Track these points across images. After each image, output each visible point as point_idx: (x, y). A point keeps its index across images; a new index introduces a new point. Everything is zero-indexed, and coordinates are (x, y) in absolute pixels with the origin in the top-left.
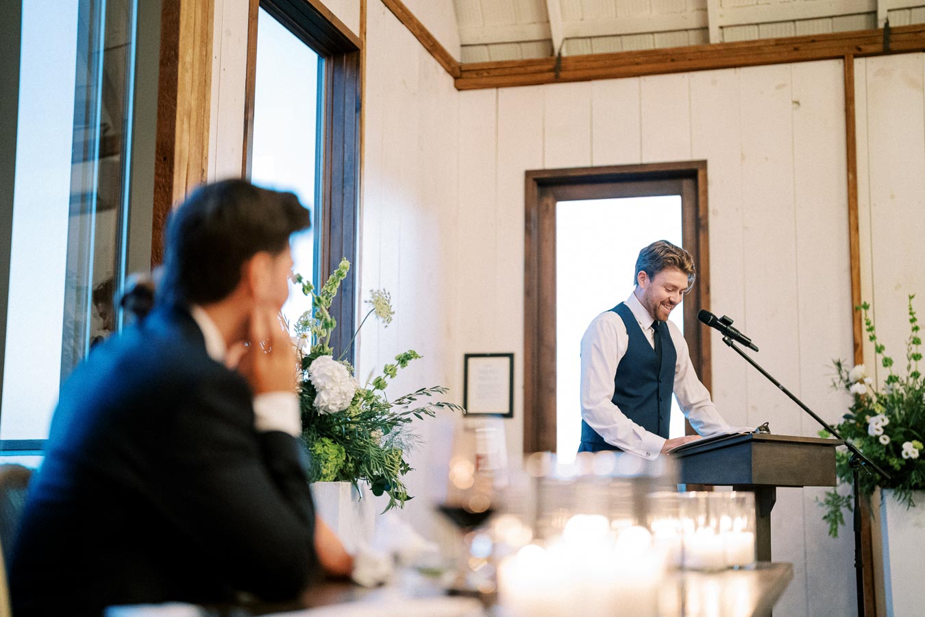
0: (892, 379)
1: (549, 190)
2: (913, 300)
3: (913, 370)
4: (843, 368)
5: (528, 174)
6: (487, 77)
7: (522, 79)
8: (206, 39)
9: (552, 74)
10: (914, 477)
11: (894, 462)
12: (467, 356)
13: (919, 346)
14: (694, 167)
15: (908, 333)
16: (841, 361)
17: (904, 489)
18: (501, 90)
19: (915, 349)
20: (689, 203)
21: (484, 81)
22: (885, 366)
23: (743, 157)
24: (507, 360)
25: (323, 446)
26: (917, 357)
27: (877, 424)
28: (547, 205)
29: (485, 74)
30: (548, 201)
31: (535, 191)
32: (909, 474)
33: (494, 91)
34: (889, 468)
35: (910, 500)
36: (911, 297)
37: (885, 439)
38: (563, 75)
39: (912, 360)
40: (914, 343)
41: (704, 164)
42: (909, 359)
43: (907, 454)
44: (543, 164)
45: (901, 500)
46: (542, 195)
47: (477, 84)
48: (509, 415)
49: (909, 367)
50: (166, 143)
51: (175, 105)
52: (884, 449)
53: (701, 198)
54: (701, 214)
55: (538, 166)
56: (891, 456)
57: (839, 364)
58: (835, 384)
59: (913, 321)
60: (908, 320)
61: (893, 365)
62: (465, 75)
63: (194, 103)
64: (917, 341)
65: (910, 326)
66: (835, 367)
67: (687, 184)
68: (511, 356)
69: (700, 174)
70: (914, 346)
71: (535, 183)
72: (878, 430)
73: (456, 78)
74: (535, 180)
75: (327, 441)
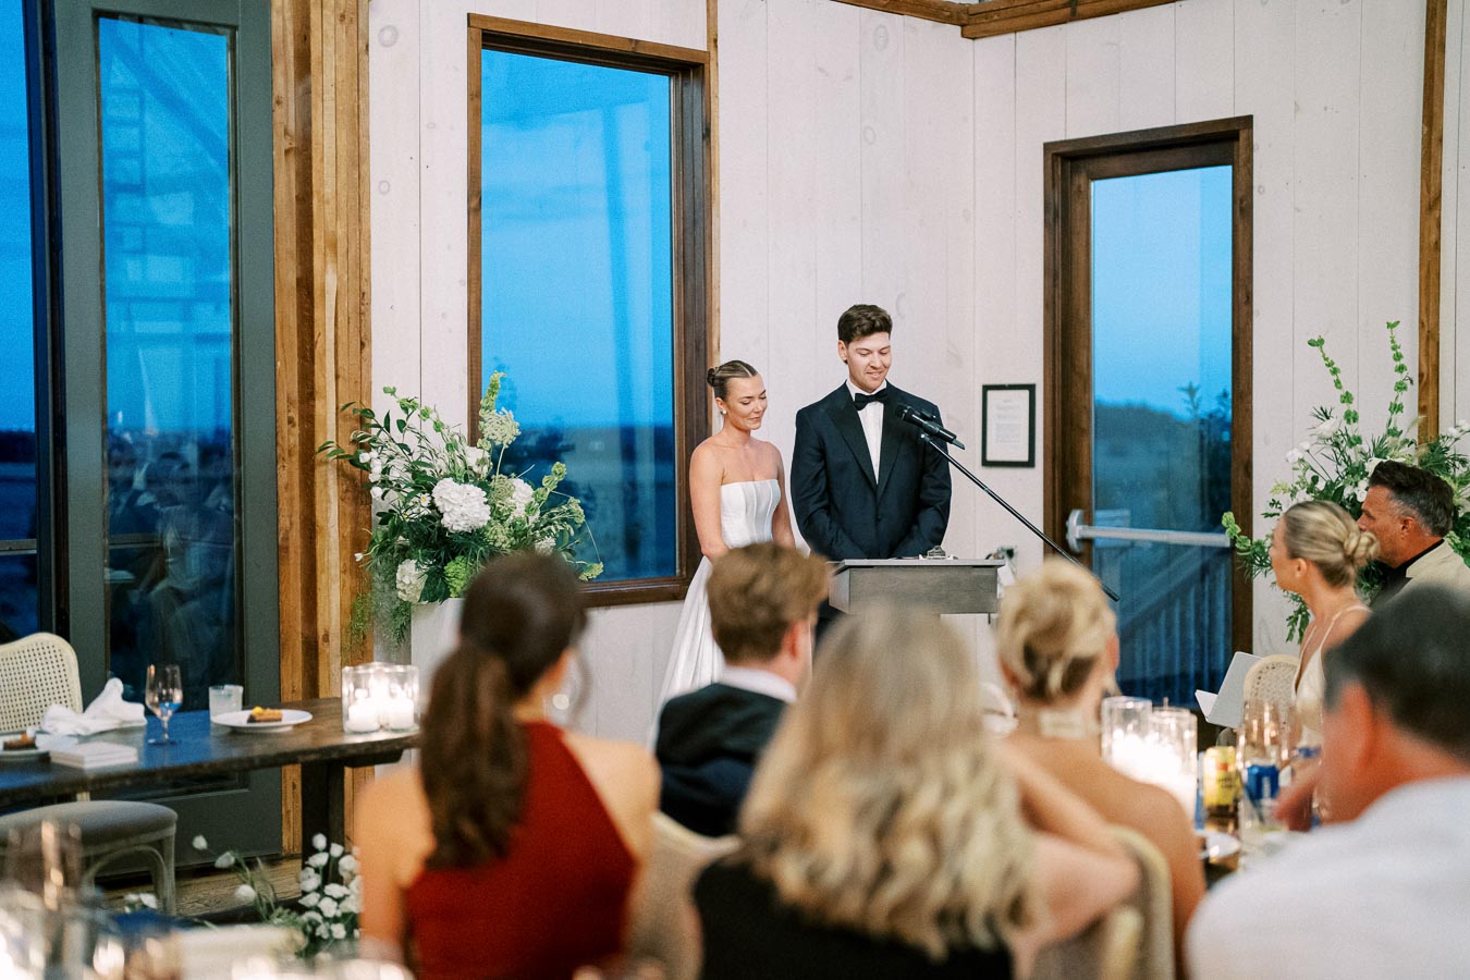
1: (1081, 164)
3: (1391, 425)
5: (1046, 146)
6: (996, 21)
7: (1032, 20)
9: (1067, 11)
12: (986, 388)
14: (1236, 126)
18: (1018, 34)
21: (993, 26)
23: (1297, 108)
24: (1026, 393)
26: (1397, 408)
28: (1080, 186)
29: (996, 17)
30: (1081, 180)
31: (1062, 168)
33: (1012, 36)
36: (1392, 326)
38: (1080, 9)
39: (1393, 414)
40: (1398, 387)
41: (1248, 121)
44: (1066, 133)
46: (1070, 172)
47: (985, 31)
48: (1030, 463)
53: (1242, 171)
54: (1242, 192)
55: (1059, 136)
59: (1396, 357)
60: (1392, 358)
61: (1360, 420)
62: (973, 19)
64: (1403, 386)
68: (1031, 388)
69: (1243, 135)
71: (1058, 159)
73: (962, 26)
74: (1054, 155)
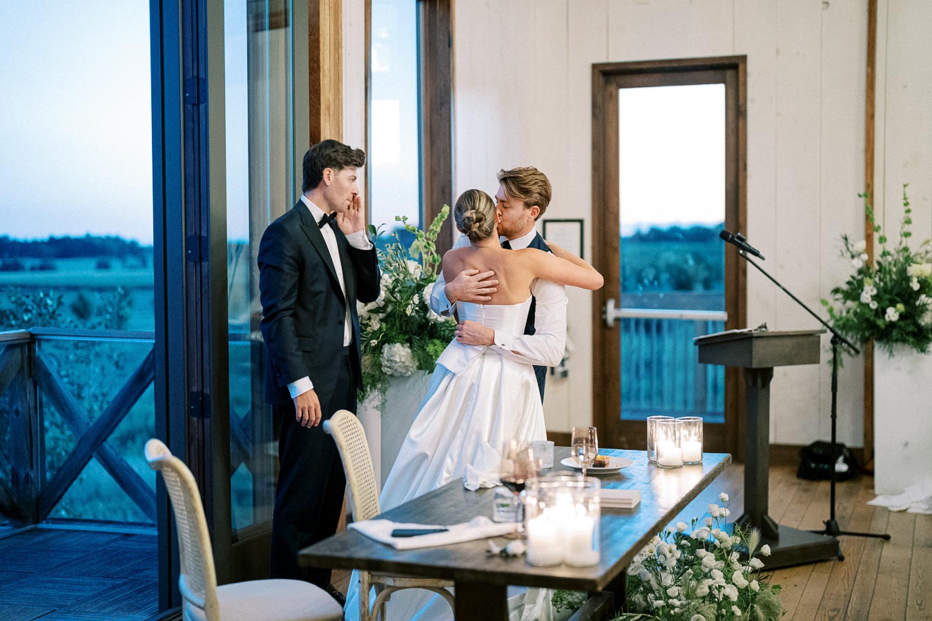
0: (885, 254)
1: (613, 78)
2: (906, 188)
3: (904, 245)
4: (849, 240)
5: (594, 66)
8: (337, 45)
10: (895, 333)
11: (880, 323)
12: (545, 222)
13: (910, 225)
14: (734, 61)
15: (902, 215)
16: (848, 237)
17: (887, 342)
19: (907, 228)
20: (731, 91)
22: (881, 242)
23: (778, 51)
24: (577, 225)
25: (434, 346)
26: (907, 235)
27: (868, 294)
28: (611, 93)
30: (612, 88)
31: (601, 80)
32: (892, 332)
34: (877, 327)
35: (891, 352)
36: (905, 186)
37: (874, 305)
39: (904, 238)
40: (906, 222)
41: (744, 58)
42: (901, 237)
43: (889, 317)
44: (607, 57)
45: (885, 350)
46: (607, 82)
49: (901, 244)
50: (314, 132)
51: (319, 104)
52: (874, 312)
53: (741, 88)
54: (741, 102)
55: (602, 59)
56: (879, 318)
57: (846, 239)
58: (843, 254)
59: (906, 204)
60: (903, 205)
61: (888, 242)
63: (332, 98)
64: (908, 222)
65: (904, 209)
66: (844, 241)
67: (729, 73)
68: (581, 222)
69: (741, 67)
70: (906, 226)
71: (600, 74)
72: (867, 299)
74: (600, 71)
75: (437, 342)
